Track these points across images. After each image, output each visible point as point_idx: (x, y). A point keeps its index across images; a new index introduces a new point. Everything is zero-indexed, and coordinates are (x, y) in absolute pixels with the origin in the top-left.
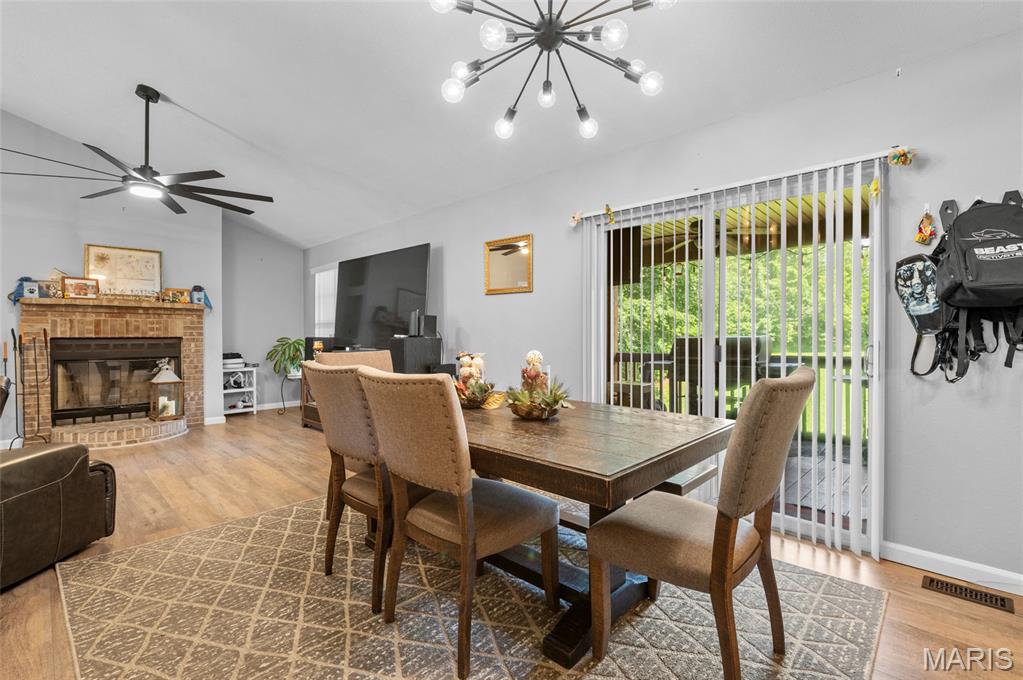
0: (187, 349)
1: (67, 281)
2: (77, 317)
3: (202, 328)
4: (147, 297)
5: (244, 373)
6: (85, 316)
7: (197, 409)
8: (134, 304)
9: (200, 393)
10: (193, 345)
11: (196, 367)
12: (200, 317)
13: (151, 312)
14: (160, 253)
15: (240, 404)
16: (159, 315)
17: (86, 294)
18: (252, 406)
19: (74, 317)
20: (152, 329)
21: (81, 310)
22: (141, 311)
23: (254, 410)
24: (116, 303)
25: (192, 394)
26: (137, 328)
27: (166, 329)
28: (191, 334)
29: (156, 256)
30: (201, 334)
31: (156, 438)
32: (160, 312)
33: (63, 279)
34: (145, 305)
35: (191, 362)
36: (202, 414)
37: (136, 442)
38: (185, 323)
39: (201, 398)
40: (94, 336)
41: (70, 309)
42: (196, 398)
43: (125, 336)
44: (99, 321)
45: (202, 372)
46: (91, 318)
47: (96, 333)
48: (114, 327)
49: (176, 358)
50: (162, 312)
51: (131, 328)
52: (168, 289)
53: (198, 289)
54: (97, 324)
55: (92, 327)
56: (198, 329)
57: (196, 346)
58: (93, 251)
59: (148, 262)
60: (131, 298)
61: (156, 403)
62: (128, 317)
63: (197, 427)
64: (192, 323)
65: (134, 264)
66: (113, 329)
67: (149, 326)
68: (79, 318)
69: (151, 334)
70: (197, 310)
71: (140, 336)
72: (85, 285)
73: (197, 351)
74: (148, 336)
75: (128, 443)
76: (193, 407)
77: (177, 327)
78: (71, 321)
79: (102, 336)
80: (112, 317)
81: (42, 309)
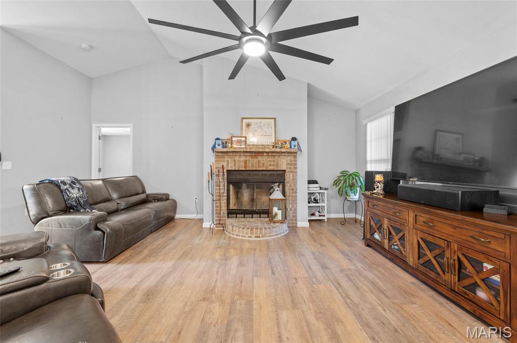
0: (289, 177)
1: (234, 139)
2: (237, 158)
3: (296, 164)
4: (268, 145)
5: (319, 193)
6: (240, 158)
7: (294, 216)
8: (261, 150)
9: (295, 206)
10: (291, 175)
11: (293, 189)
12: (295, 157)
13: (270, 154)
14: (275, 119)
15: (317, 214)
16: (274, 156)
17: (241, 146)
18: (324, 216)
19: (236, 159)
20: (270, 165)
21: (238, 154)
22: (265, 154)
23: (325, 218)
24: (253, 150)
25: (291, 206)
26: (263, 164)
27: (277, 165)
28: (290, 168)
29: (273, 121)
30: (296, 168)
31: (270, 236)
33: (232, 137)
34: (267, 150)
35: (290, 186)
36: (296, 220)
37: (259, 237)
38: (287, 161)
39: (296, 210)
40: (244, 169)
41: (234, 154)
42: (293, 209)
43: (258, 169)
44: (246, 160)
45: (296, 192)
46: (243, 159)
47: (245, 167)
48: (254, 164)
49: (282, 183)
50: (275, 154)
51: (261, 164)
52: (278, 141)
53: (294, 139)
54: (245, 163)
55: (243, 164)
56: (294, 165)
57: (293, 175)
58: (245, 121)
59: (269, 125)
60: (261, 147)
61: (272, 209)
62: (259, 158)
63: (293, 228)
64: (291, 161)
65: (262, 127)
66: (253, 166)
67: (269, 163)
68: (237, 159)
69: (270, 168)
70: (294, 153)
71: (265, 169)
72: (241, 140)
73: (294, 179)
74: (268, 169)
75: (256, 237)
76: (291, 215)
77: (283, 164)
78: (235, 160)
79: (247, 169)
80: (252, 158)
81: (223, 154)
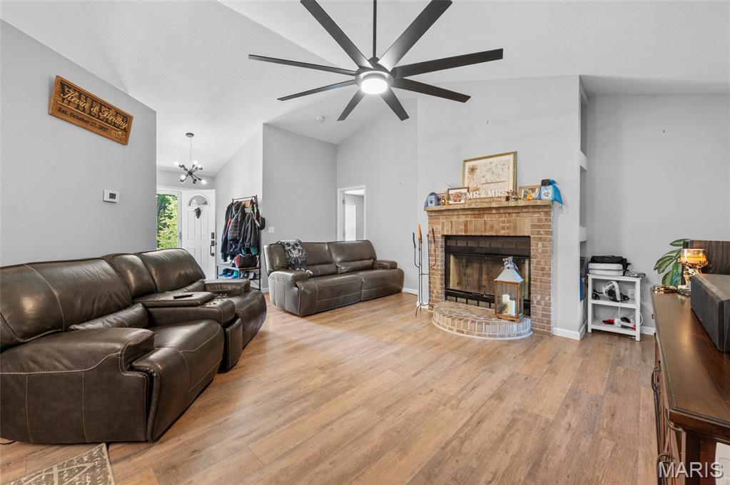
0: (536, 248)
1: (451, 192)
2: (454, 219)
3: (549, 226)
4: (499, 197)
6: (458, 218)
7: (544, 315)
8: (485, 205)
9: (547, 298)
10: (540, 245)
11: (543, 269)
12: (547, 213)
13: (501, 211)
14: (515, 154)
15: (617, 321)
16: (509, 213)
17: (460, 201)
18: (634, 329)
19: (453, 219)
20: (503, 228)
21: (456, 213)
22: (494, 211)
23: (637, 334)
24: (473, 206)
25: (539, 297)
26: (492, 227)
27: (515, 228)
28: (539, 233)
29: (511, 157)
30: (551, 233)
32: (509, 211)
33: (449, 190)
34: (494, 205)
35: (538, 263)
36: (549, 322)
38: (532, 221)
39: (547, 304)
40: (464, 234)
41: (450, 213)
42: (543, 303)
43: (484, 234)
44: (467, 221)
45: (549, 275)
46: (462, 219)
47: (466, 231)
48: (478, 227)
49: (521, 259)
50: (511, 211)
51: (488, 227)
52: (521, 188)
53: (546, 183)
54: (466, 224)
55: (462, 227)
56: (546, 229)
57: (543, 246)
58: (469, 165)
59: (504, 165)
60: (486, 200)
61: (500, 297)
62: (486, 217)
63: (542, 334)
64: (540, 220)
65: (494, 169)
66: (476, 230)
67: (502, 225)
68: (456, 220)
69: (502, 233)
70: (545, 206)
71: (494, 234)
72: (460, 193)
73: (544, 252)
74: (500, 235)
76: (540, 312)
77: (525, 226)
78: (451, 222)
79: (469, 234)
80: (475, 218)
81: (437, 214)
